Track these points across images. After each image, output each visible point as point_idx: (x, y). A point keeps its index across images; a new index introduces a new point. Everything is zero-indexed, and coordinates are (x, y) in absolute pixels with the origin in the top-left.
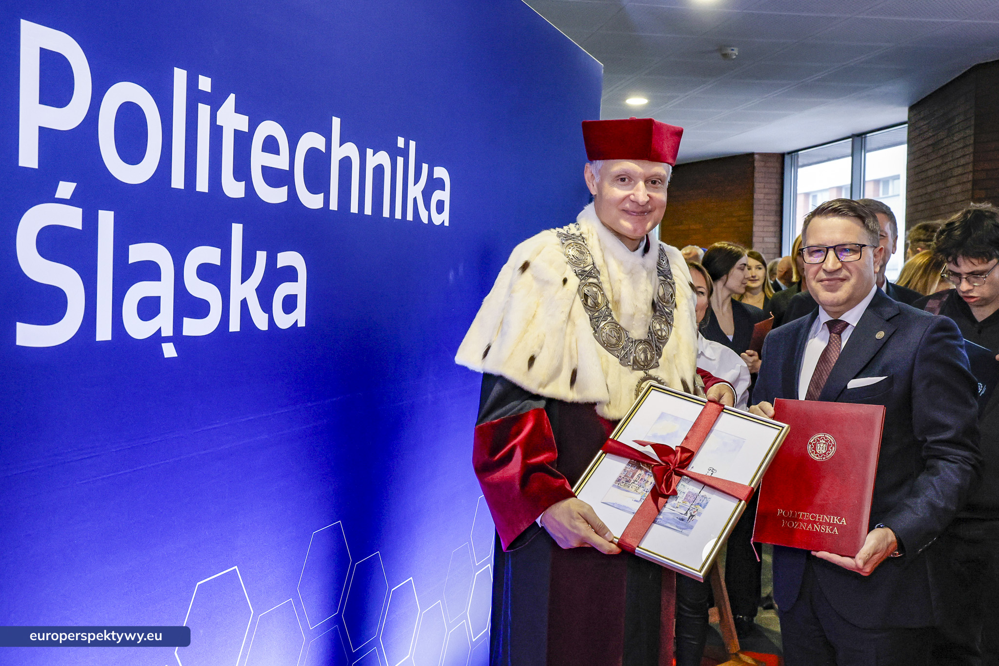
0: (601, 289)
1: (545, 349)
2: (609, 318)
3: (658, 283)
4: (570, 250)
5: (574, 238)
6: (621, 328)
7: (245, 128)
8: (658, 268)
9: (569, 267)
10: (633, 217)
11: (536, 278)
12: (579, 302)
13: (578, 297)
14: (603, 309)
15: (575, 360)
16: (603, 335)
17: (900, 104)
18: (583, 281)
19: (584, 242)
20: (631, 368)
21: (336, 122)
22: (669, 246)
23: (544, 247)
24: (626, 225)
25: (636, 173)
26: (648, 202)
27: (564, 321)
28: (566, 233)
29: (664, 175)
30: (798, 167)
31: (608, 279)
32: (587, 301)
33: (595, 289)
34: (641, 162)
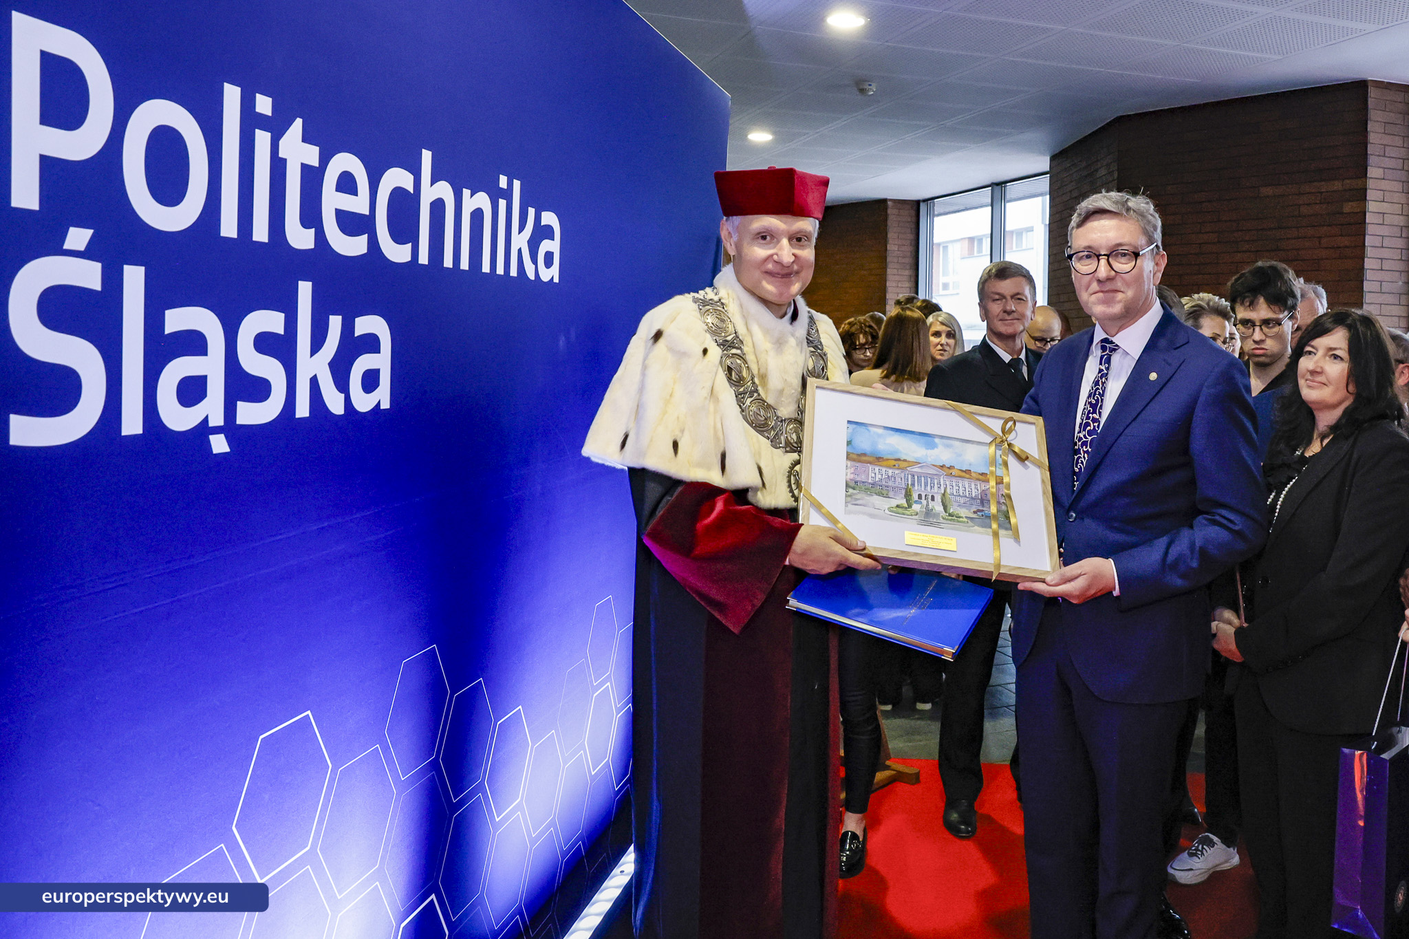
0: (745, 362)
1: (686, 433)
2: (756, 394)
3: (808, 355)
4: (709, 317)
5: (712, 304)
6: (769, 406)
7: (315, 162)
8: (807, 338)
9: (708, 336)
10: (777, 279)
11: (671, 349)
12: (722, 376)
13: (720, 369)
14: (749, 384)
15: (722, 442)
16: (751, 413)
17: (1042, 153)
18: (725, 352)
19: (723, 308)
20: (784, 450)
21: (427, 156)
22: (819, 314)
23: (679, 314)
24: (769, 288)
25: (778, 229)
26: (793, 262)
27: (706, 398)
28: (702, 298)
29: (810, 232)
30: (934, 216)
31: (753, 350)
32: (731, 375)
33: (739, 361)
34: (784, 217)
